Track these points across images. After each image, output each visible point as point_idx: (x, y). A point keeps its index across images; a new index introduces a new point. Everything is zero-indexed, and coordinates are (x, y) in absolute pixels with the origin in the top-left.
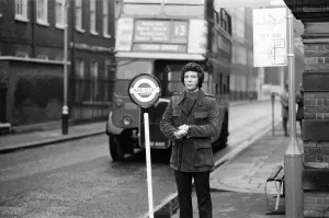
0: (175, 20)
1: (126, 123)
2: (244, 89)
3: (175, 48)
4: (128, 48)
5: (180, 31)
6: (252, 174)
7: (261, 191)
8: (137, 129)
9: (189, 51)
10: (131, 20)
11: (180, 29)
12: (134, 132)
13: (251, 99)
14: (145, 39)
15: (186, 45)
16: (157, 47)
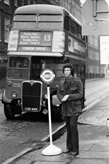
0: (44, 31)
1: (14, 96)
2: (98, 73)
3: (44, 49)
4: (15, 49)
5: (47, 38)
6: (101, 116)
7: (104, 124)
8: (20, 99)
9: (53, 51)
10: (18, 32)
11: (47, 37)
12: (19, 101)
13: (101, 77)
14: (26, 44)
15: (50, 47)
16: (33, 48)
